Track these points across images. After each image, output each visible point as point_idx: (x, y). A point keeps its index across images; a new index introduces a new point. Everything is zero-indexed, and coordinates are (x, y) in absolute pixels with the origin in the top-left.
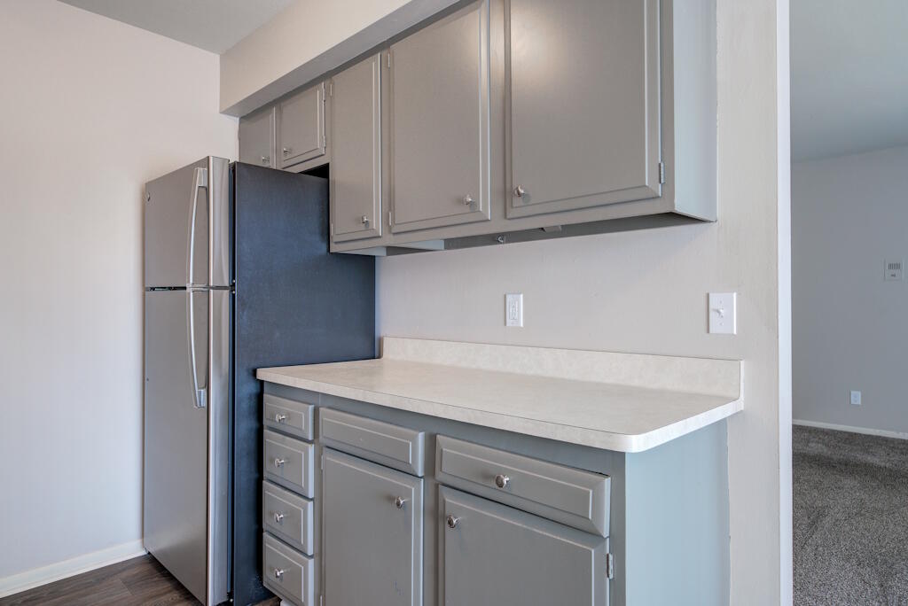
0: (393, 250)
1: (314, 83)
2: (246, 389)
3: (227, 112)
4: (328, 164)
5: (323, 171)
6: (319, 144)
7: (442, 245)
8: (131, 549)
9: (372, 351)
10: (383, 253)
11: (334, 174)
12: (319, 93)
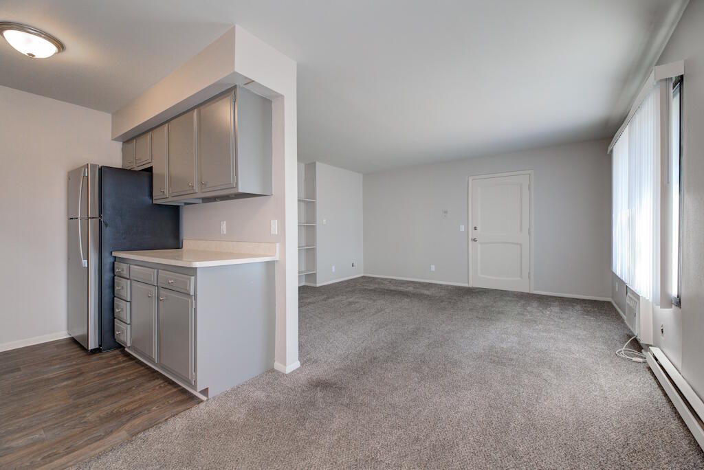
0: (186, 204)
1: (147, 132)
2: (108, 261)
3: (116, 140)
4: (152, 167)
5: (150, 170)
6: (149, 158)
7: (201, 201)
8: (62, 334)
9: (177, 245)
10: (183, 204)
11: (154, 171)
12: (149, 136)
